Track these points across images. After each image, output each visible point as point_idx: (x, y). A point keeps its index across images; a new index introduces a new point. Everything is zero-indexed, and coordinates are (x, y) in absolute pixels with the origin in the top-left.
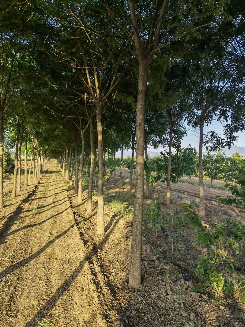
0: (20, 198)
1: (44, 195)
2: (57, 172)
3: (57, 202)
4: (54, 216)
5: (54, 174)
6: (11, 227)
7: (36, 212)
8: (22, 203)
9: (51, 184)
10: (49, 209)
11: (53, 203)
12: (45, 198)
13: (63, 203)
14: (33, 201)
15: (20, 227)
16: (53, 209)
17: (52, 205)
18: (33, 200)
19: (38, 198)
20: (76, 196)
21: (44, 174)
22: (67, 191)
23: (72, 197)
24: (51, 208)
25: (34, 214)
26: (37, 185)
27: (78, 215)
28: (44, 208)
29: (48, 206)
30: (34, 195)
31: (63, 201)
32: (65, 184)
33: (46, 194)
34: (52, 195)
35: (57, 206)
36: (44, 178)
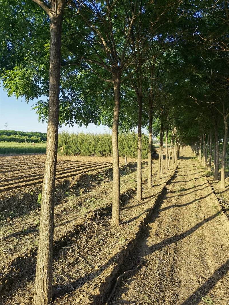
0: (164, 180)
1: (184, 179)
2: (193, 158)
3: (198, 187)
4: (197, 200)
5: (190, 160)
6: (161, 204)
7: (179, 194)
8: (166, 185)
9: (189, 169)
10: (191, 192)
11: (194, 187)
12: (185, 181)
13: (205, 188)
14: (175, 184)
15: (169, 205)
16: (195, 193)
17: (194, 189)
18: (175, 182)
19: (179, 182)
20: (217, 182)
21: (181, 160)
22: (207, 176)
23: (212, 183)
24: (193, 192)
25: (178, 196)
26: (176, 170)
27: (224, 202)
28: (186, 191)
29: (190, 190)
30: (176, 179)
31: (204, 186)
32: (203, 170)
33: (185, 178)
34: (192, 180)
35: (199, 191)
36: (181, 163)
